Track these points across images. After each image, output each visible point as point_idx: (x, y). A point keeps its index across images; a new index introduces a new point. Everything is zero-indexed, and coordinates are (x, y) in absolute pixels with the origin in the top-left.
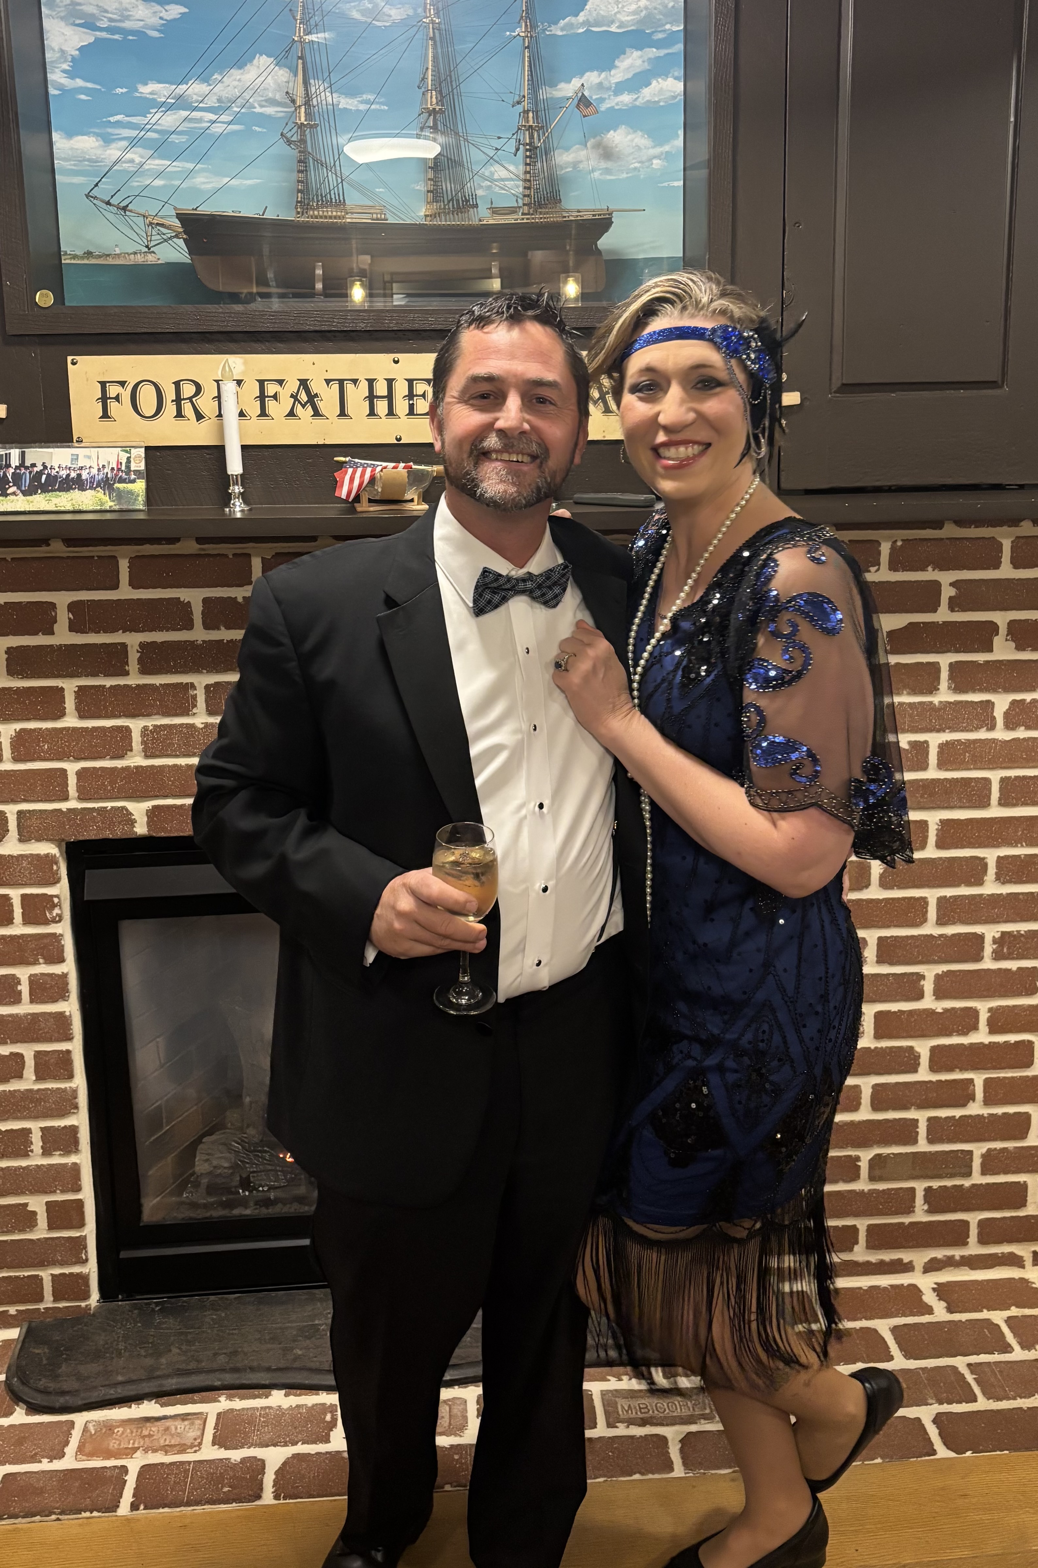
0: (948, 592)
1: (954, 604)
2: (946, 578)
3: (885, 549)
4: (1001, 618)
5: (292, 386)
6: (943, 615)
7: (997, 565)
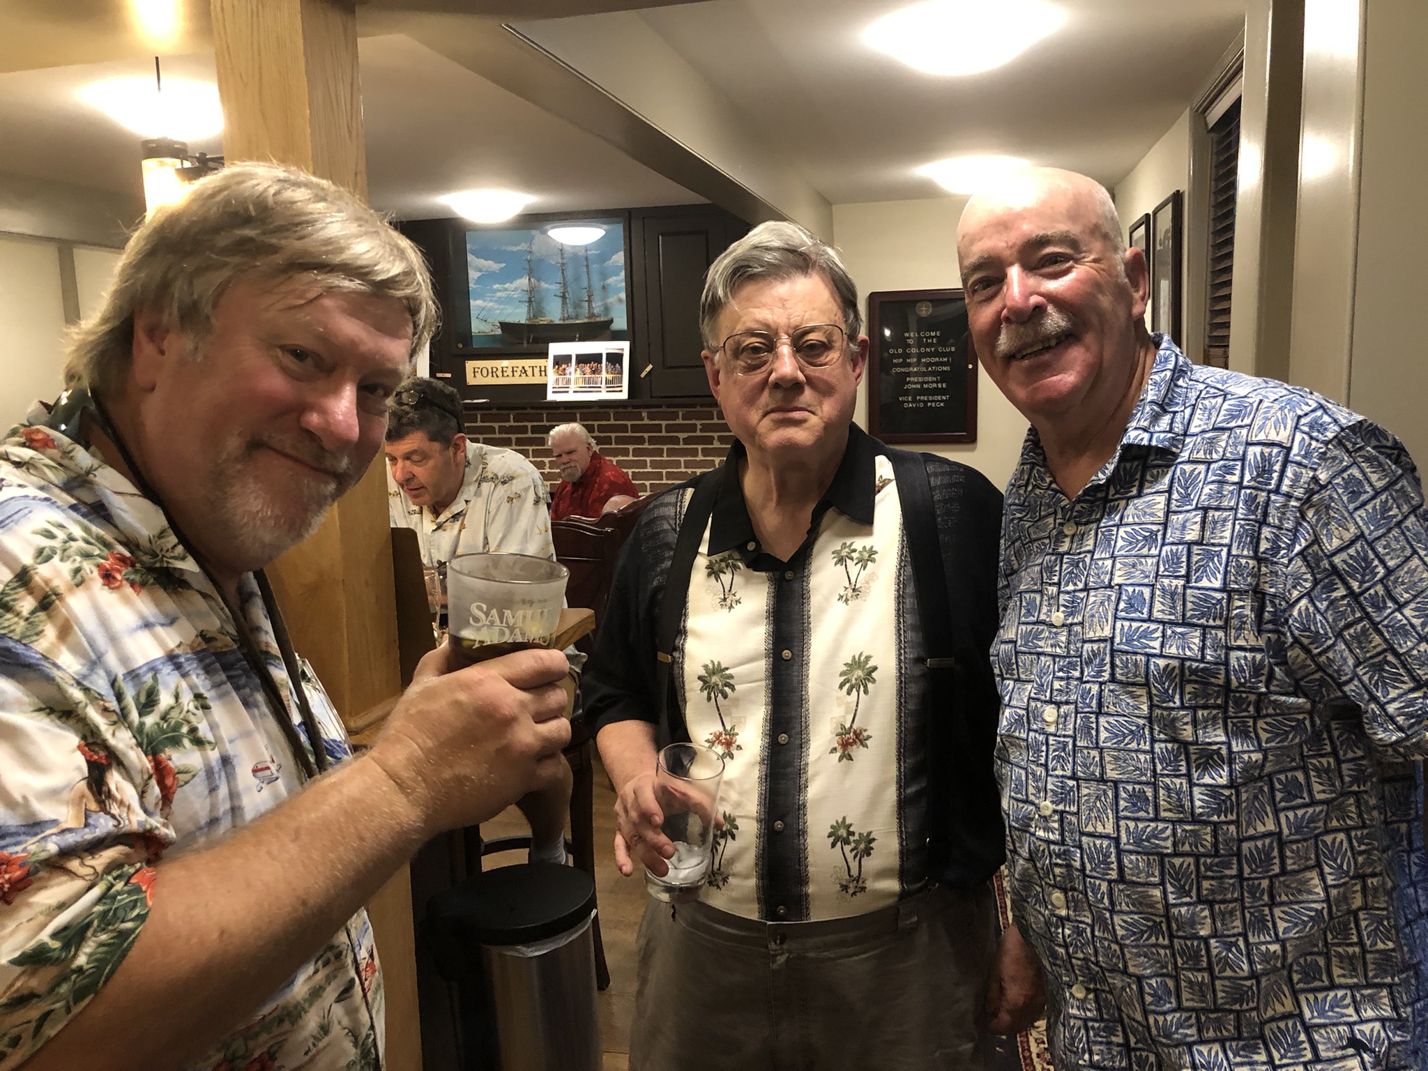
0: (699, 427)
1: (701, 430)
2: (698, 423)
3: (681, 414)
4: (716, 435)
5: (520, 368)
6: (698, 433)
7: (713, 419)
